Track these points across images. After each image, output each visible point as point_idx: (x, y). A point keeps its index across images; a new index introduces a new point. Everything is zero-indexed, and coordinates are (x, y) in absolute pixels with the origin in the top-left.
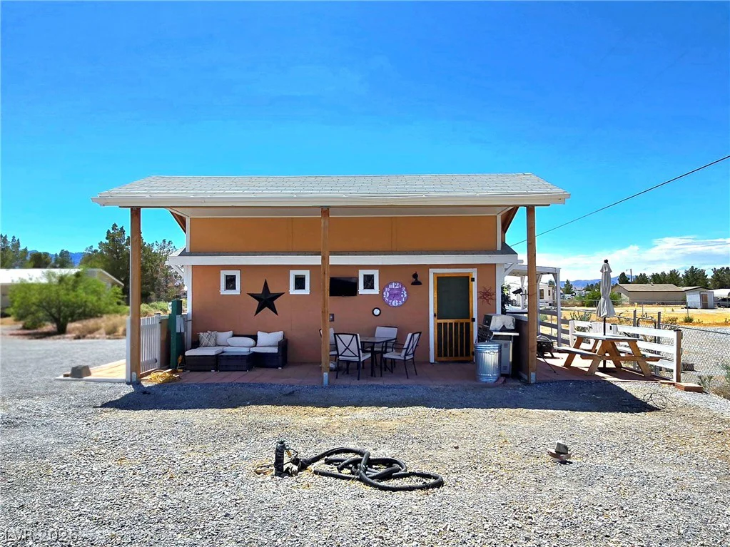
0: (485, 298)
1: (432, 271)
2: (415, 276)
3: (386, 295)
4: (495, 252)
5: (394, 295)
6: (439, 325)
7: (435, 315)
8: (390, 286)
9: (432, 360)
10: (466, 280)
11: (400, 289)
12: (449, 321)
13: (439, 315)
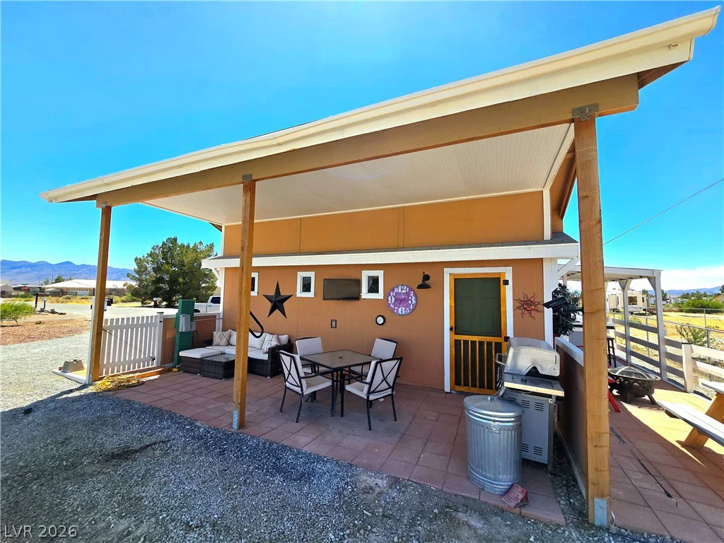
0: (525, 309)
1: (447, 271)
2: (426, 277)
3: (391, 300)
4: (540, 241)
5: (400, 301)
6: (457, 343)
7: (451, 329)
8: (396, 290)
9: (447, 389)
10: (495, 284)
11: (408, 294)
12: (470, 338)
13: (456, 329)
